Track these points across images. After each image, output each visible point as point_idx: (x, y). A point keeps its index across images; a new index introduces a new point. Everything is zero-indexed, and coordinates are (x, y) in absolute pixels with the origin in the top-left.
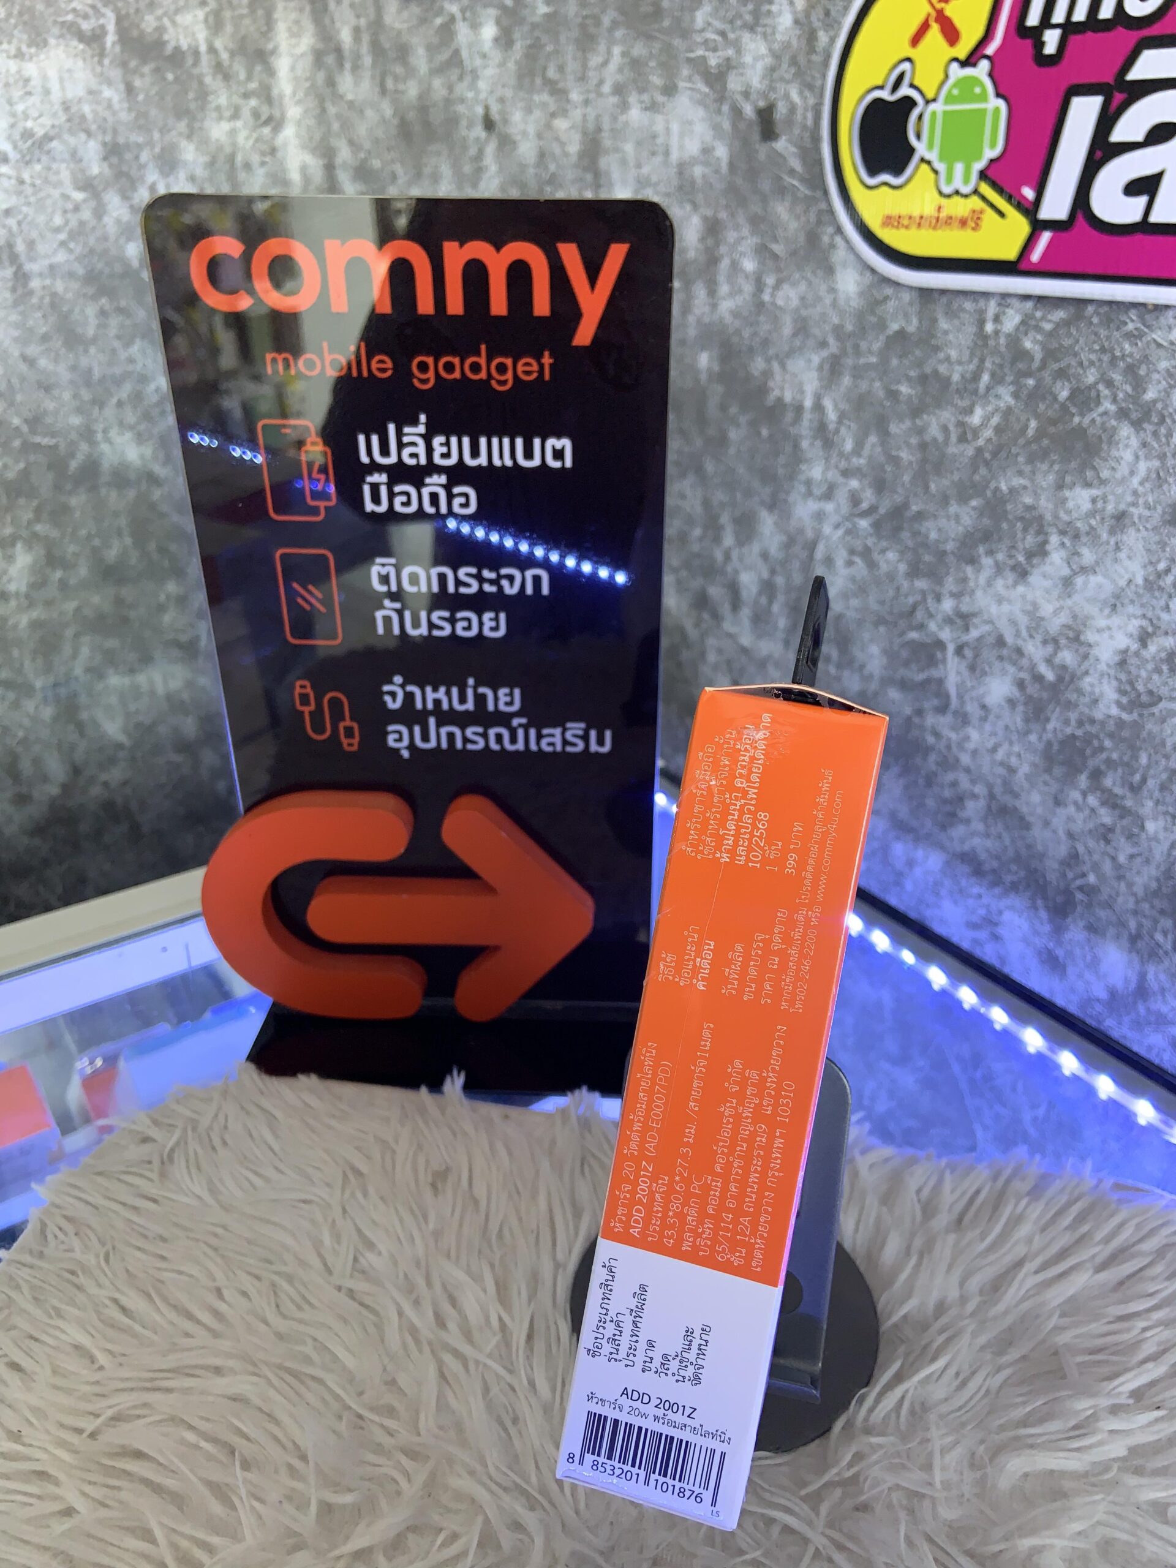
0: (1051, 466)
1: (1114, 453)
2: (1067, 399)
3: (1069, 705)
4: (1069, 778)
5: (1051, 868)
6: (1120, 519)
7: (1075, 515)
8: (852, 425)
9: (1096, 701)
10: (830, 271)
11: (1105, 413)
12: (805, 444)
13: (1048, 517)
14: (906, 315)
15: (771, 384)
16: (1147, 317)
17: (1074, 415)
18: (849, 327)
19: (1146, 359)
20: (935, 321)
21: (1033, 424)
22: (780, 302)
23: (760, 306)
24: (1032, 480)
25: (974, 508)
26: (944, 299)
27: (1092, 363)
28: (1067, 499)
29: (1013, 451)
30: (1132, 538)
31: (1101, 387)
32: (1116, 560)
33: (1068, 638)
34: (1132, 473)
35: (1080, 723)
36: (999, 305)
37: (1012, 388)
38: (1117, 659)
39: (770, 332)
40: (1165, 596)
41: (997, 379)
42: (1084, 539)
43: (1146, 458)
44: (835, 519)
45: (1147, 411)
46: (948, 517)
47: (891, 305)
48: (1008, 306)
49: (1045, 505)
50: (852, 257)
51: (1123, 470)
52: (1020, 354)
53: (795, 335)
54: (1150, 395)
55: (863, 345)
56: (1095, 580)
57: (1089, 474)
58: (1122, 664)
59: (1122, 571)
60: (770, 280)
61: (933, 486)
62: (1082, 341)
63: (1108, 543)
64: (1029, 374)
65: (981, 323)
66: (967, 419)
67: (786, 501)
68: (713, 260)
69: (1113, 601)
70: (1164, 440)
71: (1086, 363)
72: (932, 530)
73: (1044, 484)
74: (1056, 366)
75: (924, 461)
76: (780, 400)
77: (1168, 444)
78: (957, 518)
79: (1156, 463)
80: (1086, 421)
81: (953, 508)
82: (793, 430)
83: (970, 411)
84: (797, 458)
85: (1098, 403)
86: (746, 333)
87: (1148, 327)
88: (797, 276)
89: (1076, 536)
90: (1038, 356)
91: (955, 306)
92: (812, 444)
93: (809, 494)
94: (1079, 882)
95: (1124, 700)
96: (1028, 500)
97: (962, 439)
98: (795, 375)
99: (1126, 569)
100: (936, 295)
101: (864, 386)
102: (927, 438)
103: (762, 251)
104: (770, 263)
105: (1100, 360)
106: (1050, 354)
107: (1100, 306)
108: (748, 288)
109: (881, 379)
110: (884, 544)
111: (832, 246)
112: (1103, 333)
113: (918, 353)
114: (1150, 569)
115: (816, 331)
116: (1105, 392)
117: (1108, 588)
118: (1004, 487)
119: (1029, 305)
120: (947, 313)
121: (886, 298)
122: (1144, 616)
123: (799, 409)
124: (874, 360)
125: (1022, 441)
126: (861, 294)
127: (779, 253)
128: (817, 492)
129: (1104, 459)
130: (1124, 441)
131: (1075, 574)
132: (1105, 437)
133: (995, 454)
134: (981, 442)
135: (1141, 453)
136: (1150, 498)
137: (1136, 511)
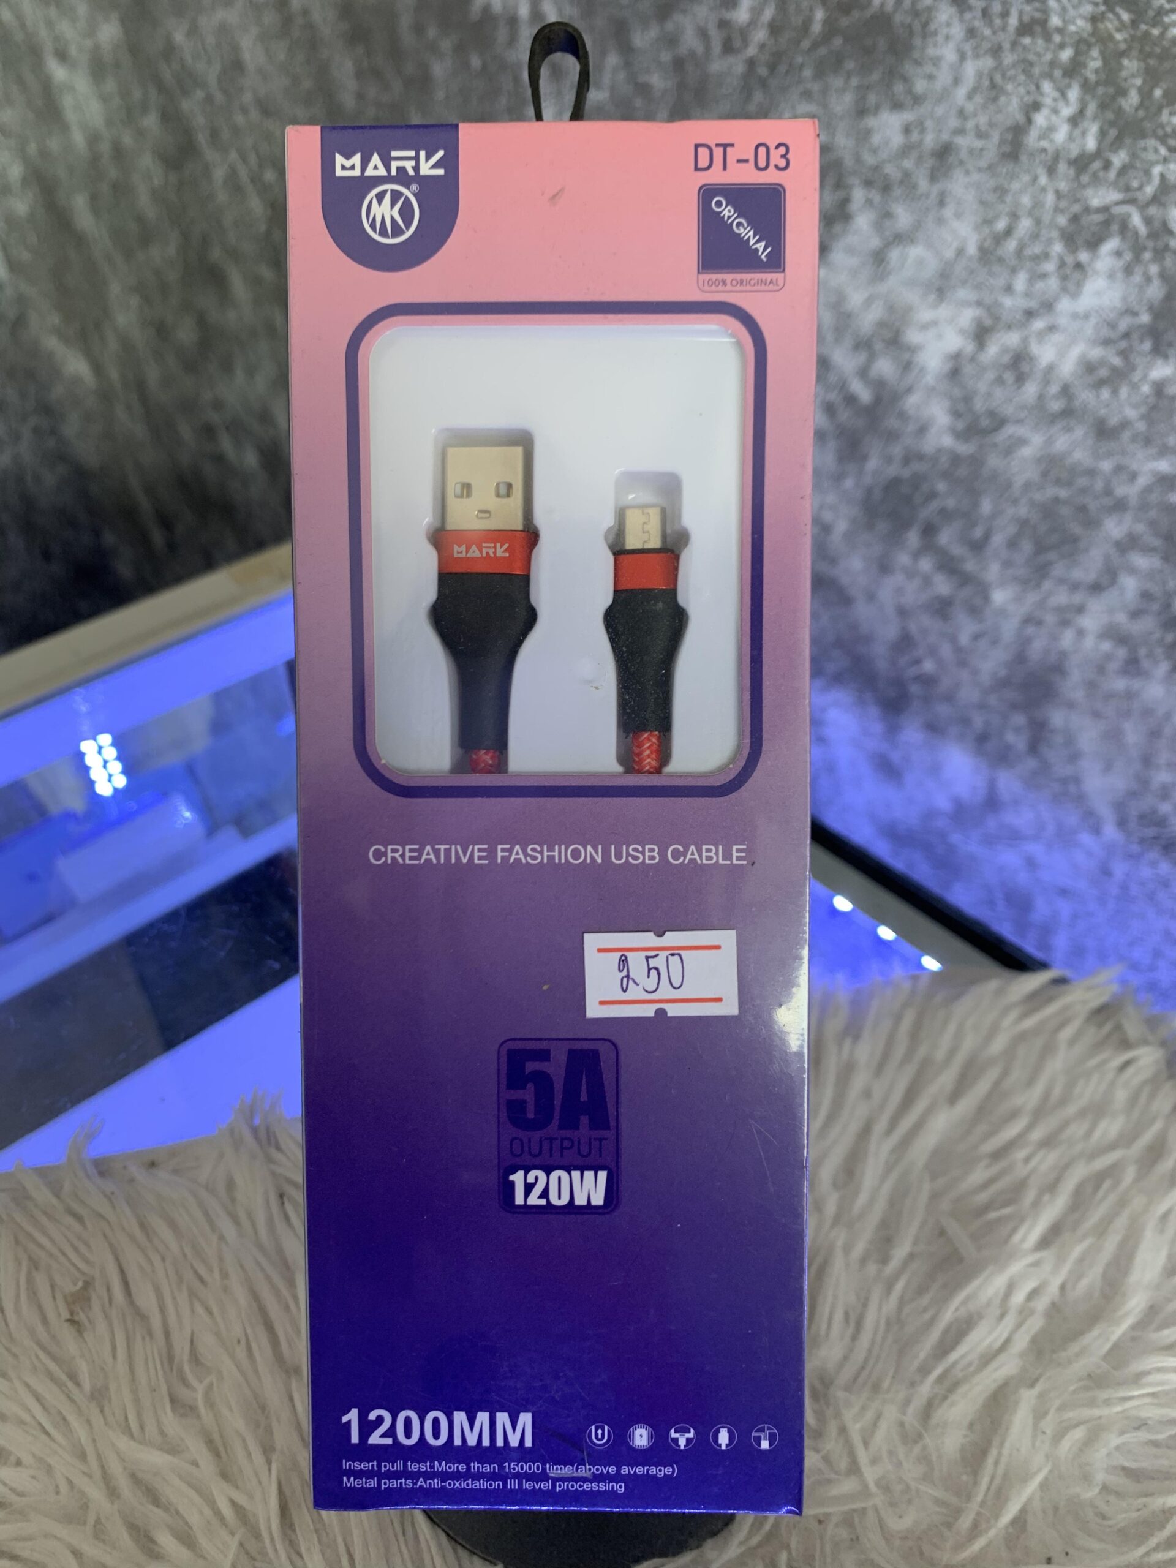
0: (848, 77)
1: (931, 51)
3: (892, 436)
4: (895, 537)
5: (879, 653)
6: (943, 156)
7: (884, 155)
9: (922, 430)
13: (849, 162)
21: (819, 15)
24: (823, 105)
28: (868, 133)
29: (799, 60)
30: (961, 186)
32: (940, 221)
33: (884, 341)
34: (957, 81)
35: (907, 460)
38: (947, 367)
40: (1007, 273)
42: (897, 192)
43: (977, 56)
49: (843, 142)
51: (944, 77)
56: (915, 252)
57: (899, 88)
58: (955, 373)
59: (948, 236)
63: (927, 196)
66: (732, 15)
69: (939, 282)
70: (998, 21)
73: (839, 111)
75: (681, 86)
77: (1004, 29)
79: (988, 62)
80: (890, 2)
89: (886, 189)
94: (913, 671)
95: (960, 425)
97: (728, 48)
99: (954, 234)
102: (683, 50)
114: (987, 230)
117: (932, 265)
122: (979, 303)
123: (513, 21)
125: (806, 44)
129: (918, 63)
130: (945, 31)
131: (888, 245)
132: (917, 26)
133: (773, 68)
134: (751, 51)
135: (968, 47)
136: (983, 120)
137: (964, 142)
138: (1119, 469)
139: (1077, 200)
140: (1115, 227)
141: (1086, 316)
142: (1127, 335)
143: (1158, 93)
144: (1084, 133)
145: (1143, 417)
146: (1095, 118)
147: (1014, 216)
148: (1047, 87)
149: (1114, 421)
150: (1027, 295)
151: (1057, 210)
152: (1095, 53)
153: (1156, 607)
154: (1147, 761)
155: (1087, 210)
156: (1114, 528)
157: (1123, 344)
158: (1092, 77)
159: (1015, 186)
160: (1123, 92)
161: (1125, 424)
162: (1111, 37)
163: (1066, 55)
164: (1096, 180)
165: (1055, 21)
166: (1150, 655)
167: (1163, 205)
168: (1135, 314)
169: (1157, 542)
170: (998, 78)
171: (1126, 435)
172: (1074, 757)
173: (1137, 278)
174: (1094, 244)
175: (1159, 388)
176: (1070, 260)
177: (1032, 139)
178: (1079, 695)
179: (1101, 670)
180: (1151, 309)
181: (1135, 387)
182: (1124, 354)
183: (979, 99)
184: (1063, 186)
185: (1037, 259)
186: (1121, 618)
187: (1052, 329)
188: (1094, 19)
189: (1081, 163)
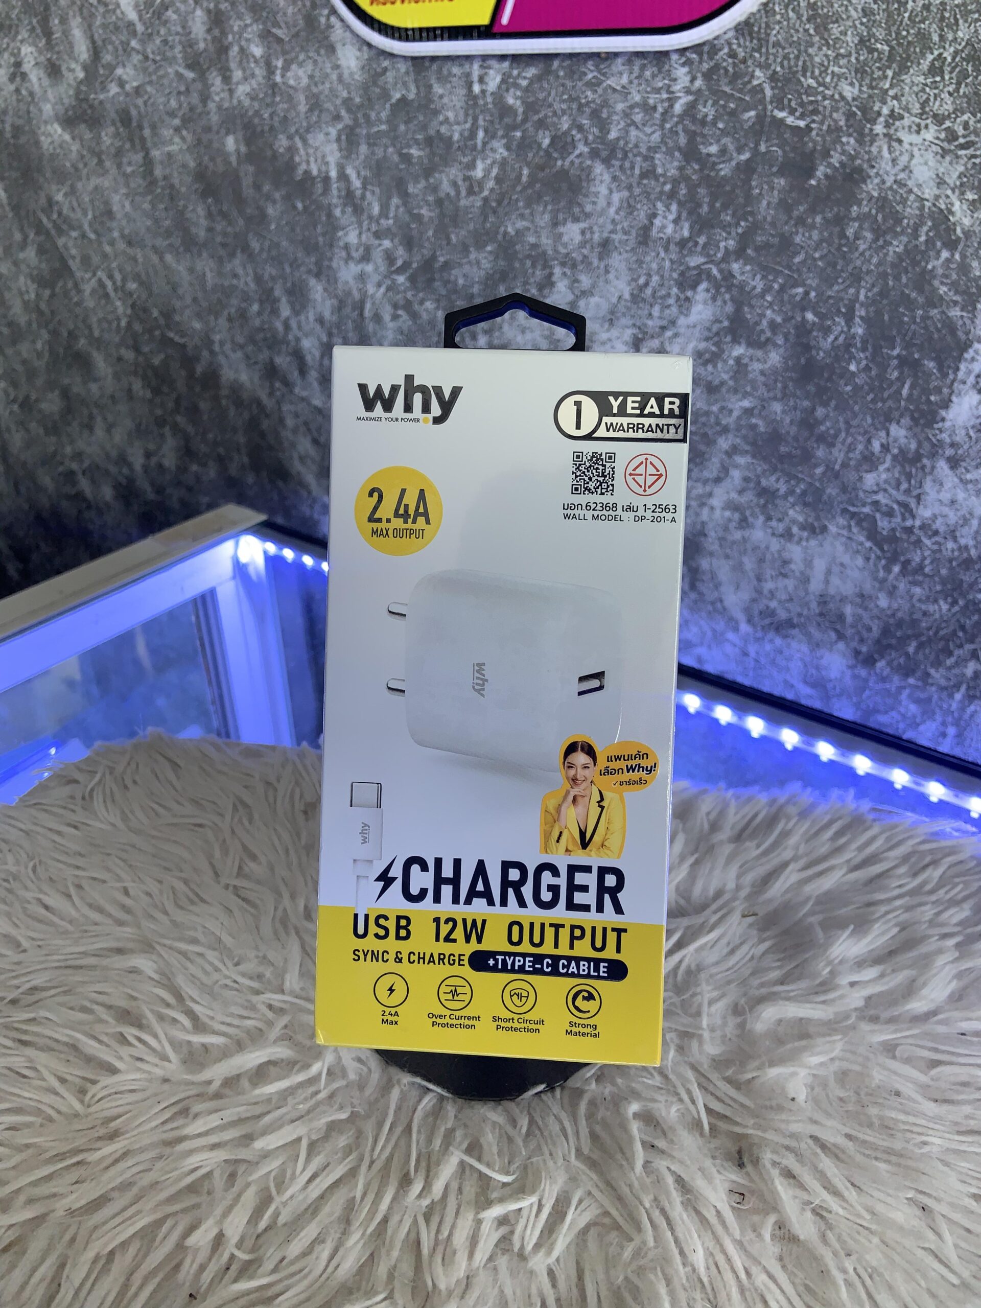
0: (545, 206)
1: (593, 189)
2: (549, 146)
6: (606, 246)
7: (570, 247)
8: (377, 190)
10: (331, 49)
11: (580, 155)
12: (337, 212)
13: (550, 252)
14: (405, 84)
15: (297, 159)
16: (602, 66)
17: (556, 159)
18: (358, 100)
19: (605, 104)
20: (430, 87)
21: (526, 172)
22: (292, 82)
23: (275, 85)
24: (533, 222)
25: (491, 252)
26: (435, 67)
27: (564, 112)
28: (560, 235)
29: (515, 197)
30: (617, 261)
31: (574, 132)
32: (607, 282)
34: (609, 204)
36: (481, 66)
37: (504, 141)
39: (287, 110)
40: (648, 307)
41: (491, 135)
42: (580, 267)
43: (620, 191)
44: (376, 278)
45: (613, 148)
46: (470, 262)
47: (390, 76)
48: (489, 68)
49: (546, 242)
50: (348, 34)
51: (602, 202)
52: (505, 110)
53: (311, 110)
54: (613, 135)
55: (373, 115)
56: (594, 300)
57: (576, 210)
59: (613, 289)
60: (280, 64)
61: (453, 237)
62: (553, 93)
63: (598, 267)
64: (514, 128)
65: (469, 85)
66: (472, 173)
67: (330, 267)
68: (223, 50)
69: (609, 317)
70: (628, 172)
71: (559, 112)
72: (458, 277)
73: (543, 225)
74: (536, 118)
75: (442, 215)
76: (307, 172)
77: (632, 175)
78: (478, 263)
79: (626, 194)
80: (567, 163)
81: (472, 256)
82: (325, 201)
83: (472, 166)
84: (333, 227)
85: (574, 147)
86: (266, 116)
87: (604, 74)
88: (302, 57)
89: (574, 266)
90: (521, 110)
91: (445, 72)
92: (343, 212)
93: (349, 257)
96: (532, 239)
97: (471, 192)
98: (317, 149)
99: (615, 287)
100: (427, 64)
101: (380, 153)
102: (442, 195)
103: (266, 36)
104: (275, 46)
105: (570, 108)
106: (531, 107)
107: (563, 61)
108: (260, 72)
109: (394, 146)
110: (421, 295)
111: (330, 26)
112: (569, 84)
113: (421, 118)
114: (634, 284)
115: (328, 105)
116: (579, 136)
118: (510, 229)
119: (506, 64)
120: (438, 79)
121: (385, 70)
122: (634, 325)
123: (326, 179)
124: (384, 127)
125: (519, 188)
126: (363, 68)
127: (283, 37)
128: (355, 255)
129: (586, 196)
130: (599, 178)
131: (578, 298)
132: (584, 177)
133: (499, 203)
134: (486, 193)
135: (614, 186)
136: (625, 224)
137: (616, 237)
138: (722, 408)
139: (681, 264)
140: (704, 277)
141: (694, 326)
142: (717, 334)
143: (718, 205)
144: (682, 229)
145: (731, 378)
146: (687, 219)
147: (649, 275)
148: (659, 205)
149: (716, 382)
150: (660, 318)
151: (672, 270)
152: (682, 186)
153: (752, 485)
154: (759, 579)
155: (688, 268)
156: (724, 443)
157: (716, 339)
158: (682, 198)
159: (648, 259)
160: (699, 205)
161: (722, 383)
162: (690, 178)
163: (668, 187)
164: (691, 252)
165: (660, 170)
166: (753, 515)
167: (728, 263)
168: (721, 322)
169: (747, 448)
170: (632, 202)
171: (724, 390)
172: (717, 586)
173: (719, 303)
174: (694, 287)
175: (738, 360)
176: (682, 296)
177: (654, 232)
178: (715, 547)
179: (726, 529)
180: (728, 318)
181: (725, 361)
182: (716, 344)
183: (622, 213)
184: (673, 256)
185: (663, 298)
186: (734, 495)
187: (676, 335)
188: (681, 169)
189: (682, 243)
